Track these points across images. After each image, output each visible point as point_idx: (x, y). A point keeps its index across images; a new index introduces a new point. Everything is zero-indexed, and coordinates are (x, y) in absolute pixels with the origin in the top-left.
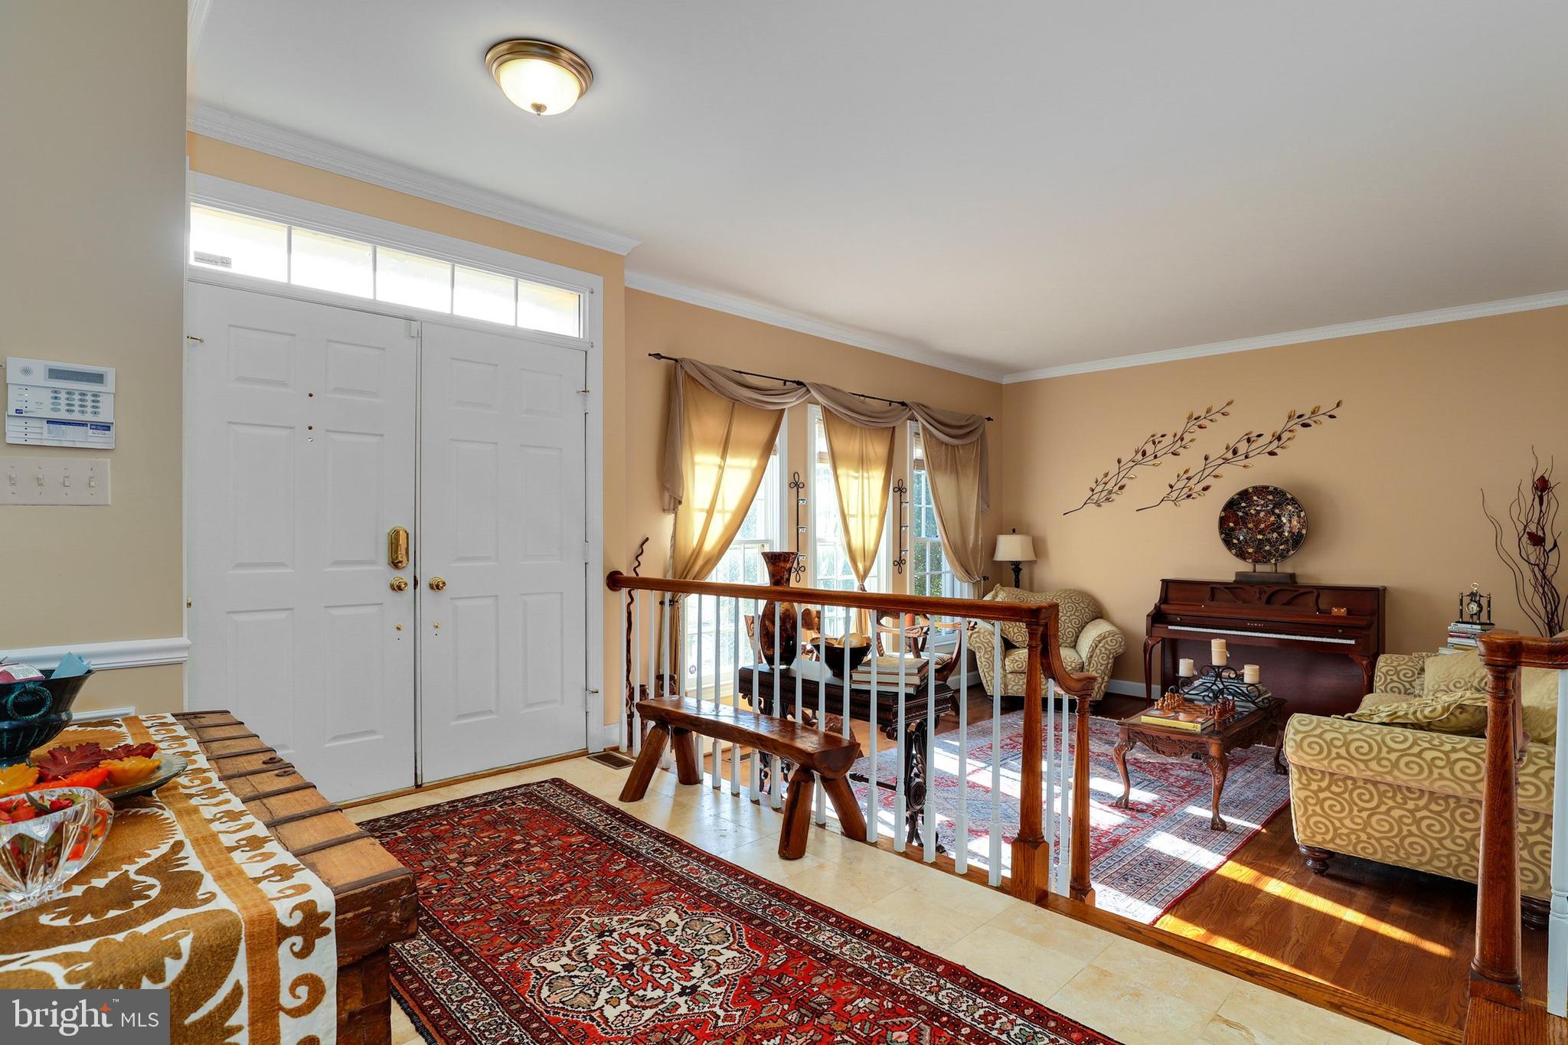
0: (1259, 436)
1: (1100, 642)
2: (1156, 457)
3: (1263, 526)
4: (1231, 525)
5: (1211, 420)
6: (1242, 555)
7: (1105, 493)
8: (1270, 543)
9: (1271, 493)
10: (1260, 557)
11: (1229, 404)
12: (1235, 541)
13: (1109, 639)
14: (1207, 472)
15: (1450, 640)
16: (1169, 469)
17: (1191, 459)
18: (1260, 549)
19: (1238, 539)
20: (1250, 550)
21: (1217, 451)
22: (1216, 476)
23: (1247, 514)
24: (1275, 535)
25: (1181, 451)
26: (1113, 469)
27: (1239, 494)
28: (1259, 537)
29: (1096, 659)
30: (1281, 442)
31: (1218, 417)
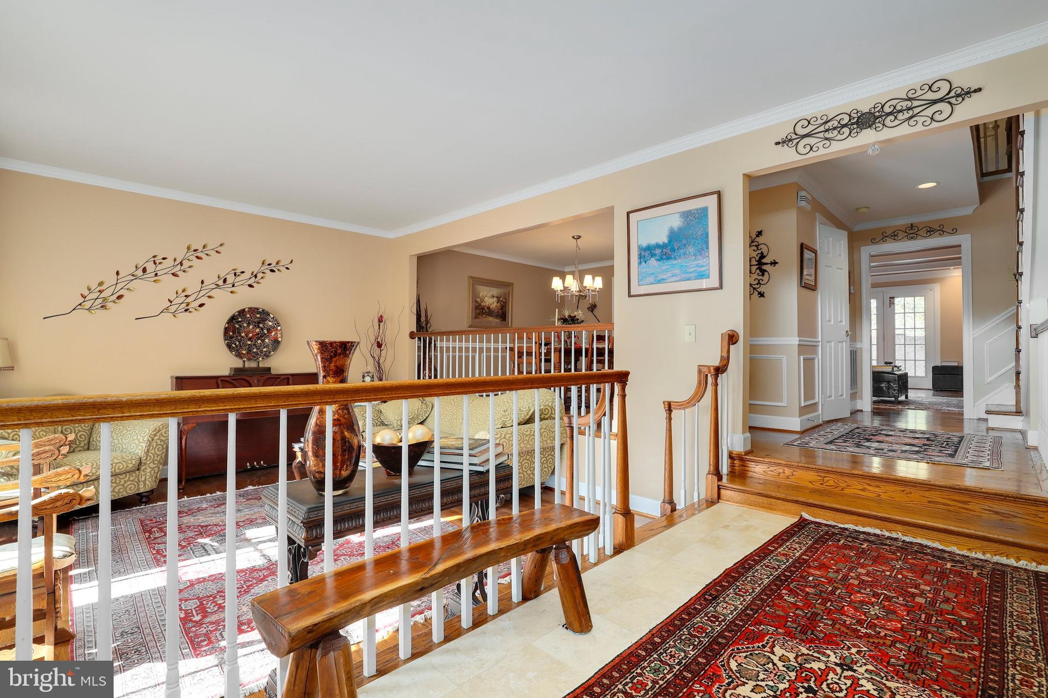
0: (242, 272)
1: (155, 435)
2: (156, 275)
3: (251, 335)
4: (231, 333)
5: (207, 254)
6: (239, 355)
7: (99, 301)
8: (256, 347)
9: (259, 313)
10: (252, 356)
11: (221, 245)
12: (234, 346)
13: (163, 431)
16: (169, 286)
17: (189, 281)
18: (250, 351)
19: (235, 344)
20: (244, 352)
21: (211, 279)
22: (209, 297)
23: (241, 326)
24: (259, 341)
25: (179, 273)
26: (110, 280)
27: (239, 312)
28: (249, 343)
29: (153, 452)
30: (257, 279)
31: (213, 253)
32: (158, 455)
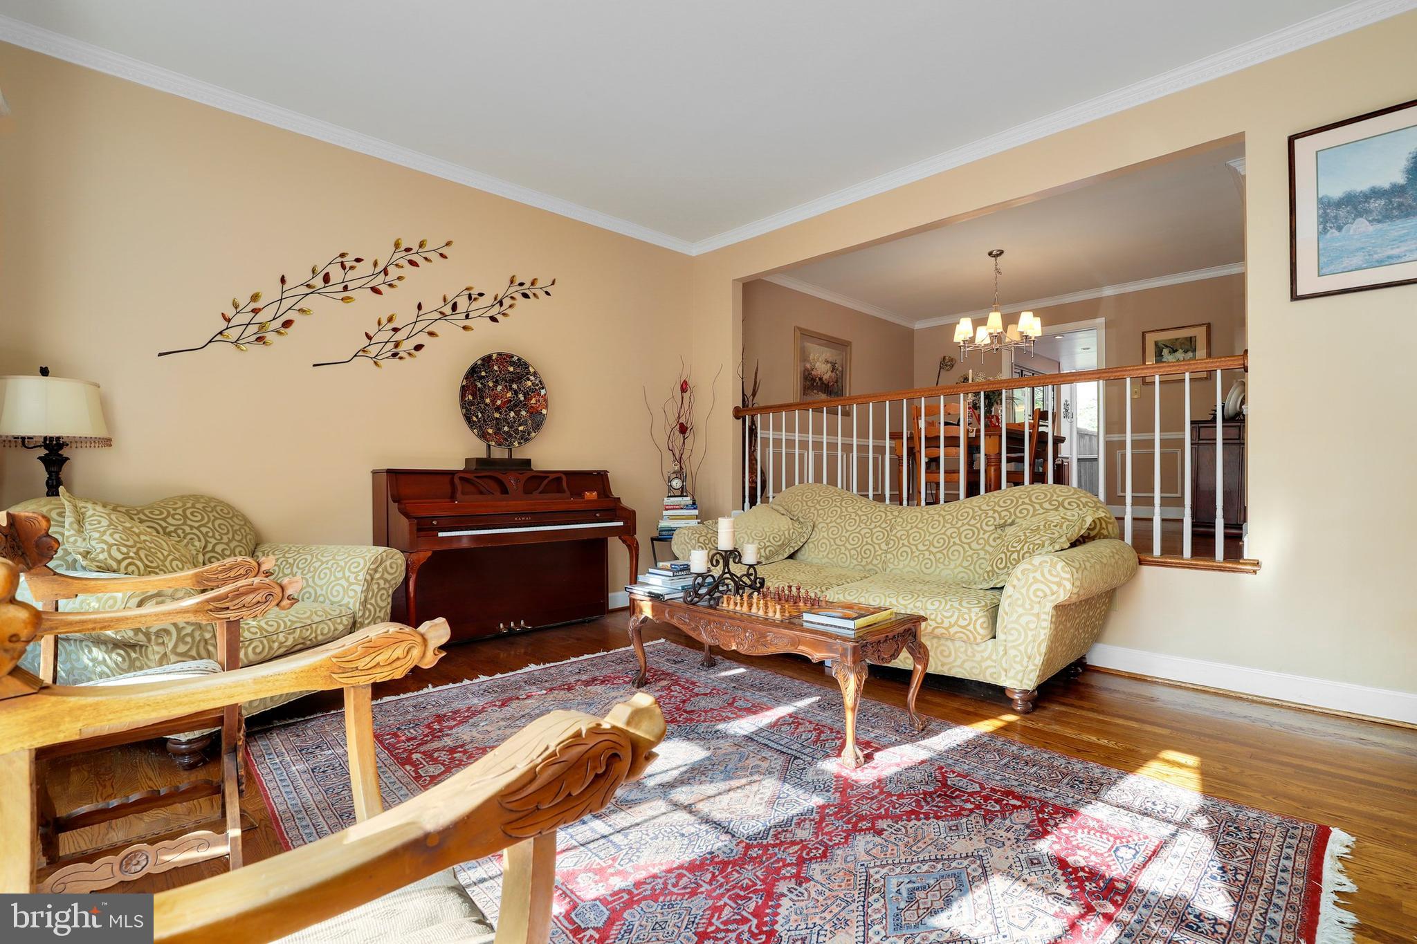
0: (481, 295)
1: (376, 571)
2: (346, 288)
3: (499, 402)
4: (471, 397)
5: (426, 259)
6: (483, 436)
7: (253, 329)
8: (508, 423)
9: (513, 363)
10: (505, 440)
11: (448, 244)
12: (475, 419)
13: (388, 563)
14: (419, 326)
15: (665, 513)
16: (366, 310)
18: (499, 429)
19: (477, 417)
20: (490, 431)
21: (432, 303)
22: (431, 334)
23: (485, 386)
24: (512, 414)
25: (383, 288)
26: (271, 292)
27: (483, 359)
28: (497, 415)
29: (373, 601)
30: (503, 309)
31: (434, 256)
32: (381, 608)
